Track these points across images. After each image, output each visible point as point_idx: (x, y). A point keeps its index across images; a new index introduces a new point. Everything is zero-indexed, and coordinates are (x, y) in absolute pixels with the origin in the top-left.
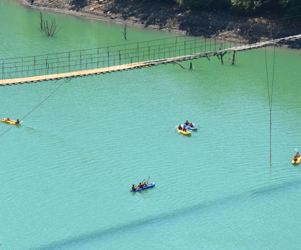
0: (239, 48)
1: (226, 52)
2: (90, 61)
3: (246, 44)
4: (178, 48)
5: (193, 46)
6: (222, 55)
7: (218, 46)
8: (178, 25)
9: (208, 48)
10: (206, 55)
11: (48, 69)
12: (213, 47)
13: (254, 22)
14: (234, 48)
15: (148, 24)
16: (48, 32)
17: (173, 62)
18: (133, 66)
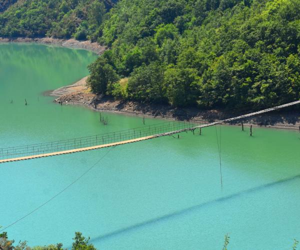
0: (202, 126)
1: (195, 129)
2: (125, 136)
3: (205, 123)
4: (170, 128)
5: (178, 126)
6: (193, 130)
7: (191, 126)
8: (171, 116)
9: (186, 127)
10: (185, 130)
11: (104, 142)
12: (189, 126)
13: (211, 112)
14: (199, 126)
15: (156, 115)
16: (104, 122)
17: (168, 134)
18: (147, 138)
